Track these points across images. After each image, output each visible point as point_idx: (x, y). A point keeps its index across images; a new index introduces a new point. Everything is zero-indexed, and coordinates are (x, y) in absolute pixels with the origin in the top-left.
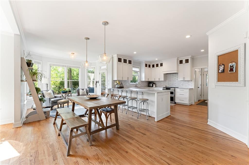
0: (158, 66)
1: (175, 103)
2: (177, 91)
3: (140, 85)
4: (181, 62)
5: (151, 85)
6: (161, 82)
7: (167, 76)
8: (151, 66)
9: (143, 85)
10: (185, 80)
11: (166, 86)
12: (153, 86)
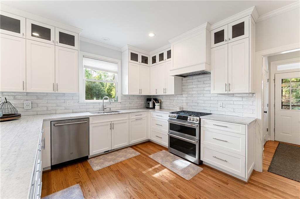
0: (163, 60)
1: (201, 163)
2: (205, 126)
3: (120, 106)
4: (219, 37)
5: (151, 106)
6: (171, 98)
7: (183, 82)
8: (150, 60)
9: (130, 104)
10: (231, 92)
11: (182, 108)
12: (154, 108)
